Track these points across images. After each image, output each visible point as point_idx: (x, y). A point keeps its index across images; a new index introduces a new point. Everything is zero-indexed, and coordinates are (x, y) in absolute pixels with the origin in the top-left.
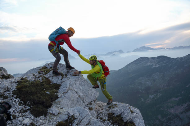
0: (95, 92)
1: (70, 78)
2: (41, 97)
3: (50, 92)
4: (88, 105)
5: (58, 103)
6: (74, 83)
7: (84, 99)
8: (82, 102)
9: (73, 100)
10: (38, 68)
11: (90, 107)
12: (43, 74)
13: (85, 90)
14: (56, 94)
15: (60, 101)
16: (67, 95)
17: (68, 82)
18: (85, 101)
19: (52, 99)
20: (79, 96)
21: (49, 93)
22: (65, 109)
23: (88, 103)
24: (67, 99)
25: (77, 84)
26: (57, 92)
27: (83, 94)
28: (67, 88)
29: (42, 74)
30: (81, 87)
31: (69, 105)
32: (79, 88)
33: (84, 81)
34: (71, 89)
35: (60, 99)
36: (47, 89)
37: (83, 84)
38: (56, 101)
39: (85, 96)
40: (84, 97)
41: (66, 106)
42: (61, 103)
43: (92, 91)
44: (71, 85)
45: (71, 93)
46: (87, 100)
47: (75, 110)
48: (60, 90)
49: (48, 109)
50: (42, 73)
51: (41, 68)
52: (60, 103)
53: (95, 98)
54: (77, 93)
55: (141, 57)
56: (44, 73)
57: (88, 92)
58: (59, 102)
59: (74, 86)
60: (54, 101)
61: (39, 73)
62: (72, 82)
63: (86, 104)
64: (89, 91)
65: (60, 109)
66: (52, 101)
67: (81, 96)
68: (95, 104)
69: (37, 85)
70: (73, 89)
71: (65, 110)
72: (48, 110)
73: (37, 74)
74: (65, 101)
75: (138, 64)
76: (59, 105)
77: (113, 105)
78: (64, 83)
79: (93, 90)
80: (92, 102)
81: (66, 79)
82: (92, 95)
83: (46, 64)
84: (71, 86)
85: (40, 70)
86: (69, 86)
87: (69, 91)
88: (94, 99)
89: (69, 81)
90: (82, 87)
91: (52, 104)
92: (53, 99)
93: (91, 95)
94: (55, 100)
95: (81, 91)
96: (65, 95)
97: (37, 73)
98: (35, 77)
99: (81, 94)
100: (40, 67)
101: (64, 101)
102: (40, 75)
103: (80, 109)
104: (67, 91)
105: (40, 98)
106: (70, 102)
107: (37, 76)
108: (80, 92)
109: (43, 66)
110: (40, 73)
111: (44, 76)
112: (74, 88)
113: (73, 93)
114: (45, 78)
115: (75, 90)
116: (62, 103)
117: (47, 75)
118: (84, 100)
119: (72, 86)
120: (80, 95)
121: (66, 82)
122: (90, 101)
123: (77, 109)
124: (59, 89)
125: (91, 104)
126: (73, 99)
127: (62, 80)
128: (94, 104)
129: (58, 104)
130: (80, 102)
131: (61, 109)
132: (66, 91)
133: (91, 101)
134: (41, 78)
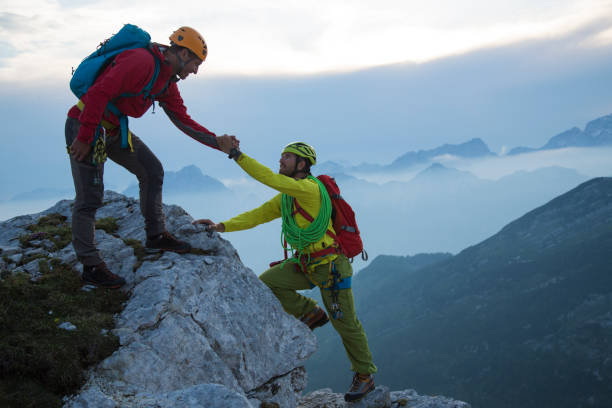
0: (296, 333)
1: (174, 263)
2: (34, 344)
3: (76, 324)
4: (257, 390)
5: (115, 373)
6: (195, 283)
7: (241, 362)
8: (228, 373)
9: (186, 361)
10: (18, 222)
11: (269, 401)
12: (45, 248)
13: (245, 322)
14: (104, 331)
15: (124, 364)
16: (156, 337)
17: (165, 280)
18: (242, 370)
19: (84, 352)
20: (217, 346)
21: (72, 327)
22: (144, 397)
23: (258, 384)
24: (156, 357)
25: (209, 288)
26: (111, 325)
27: (233, 339)
28: (160, 308)
29: (38, 247)
30: (226, 306)
31: (166, 382)
32: (218, 310)
33: (244, 277)
34: (175, 313)
35: (124, 354)
36: (63, 312)
37: (236, 291)
38: (107, 362)
39: (244, 346)
40: (239, 350)
41: (152, 387)
42: (126, 374)
43: (281, 327)
44: (179, 291)
45: (178, 330)
46: (257, 369)
47: (190, 398)
48: (126, 314)
49: (65, 399)
50: (38, 242)
51: (34, 222)
52: (122, 372)
53: (298, 363)
54: (205, 329)
55: (597, 180)
56: (49, 243)
57: (262, 333)
58: (120, 367)
59: (192, 300)
60: (92, 363)
61: (26, 244)
62: (181, 281)
63: (251, 385)
64: (264, 324)
65: (120, 399)
66: (86, 366)
67: (224, 346)
68: (296, 390)
69: (18, 293)
70: (185, 311)
71: (143, 401)
72: (63, 404)
73: (15, 246)
74: (146, 361)
75: (578, 221)
76: (119, 384)
77: (389, 403)
78: (144, 283)
79: (285, 325)
80: (280, 382)
81: (158, 266)
82: (282, 345)
83: (61, 202)
84: (179, 297)
85: (29, 228)
86: (167, 298)
87: (170, 321)
88: (287, 366)
89: (170, 274)
90: (230, 305)
91: (84, 380)
92: (90, 356)
93: (277, 345)
94: (102, 358)
95: (225, 324)
96: (149, 339)
97: (17, 242)
98: (5, 260)
99: (226, 338)
100: (29, 217)
101: (141, 363)
102: (30, 251)
103: (212, 393)
104: (160, 320)
105: (29, 350)
106: (172, 370)
107: (16, 257)
108: (219, 327)
109: (43, 213)
110: (30, 245)
111: (51, 255)
112: (190, 307)
113: (186, 330)
114: (56, 263)
115: (198, 317)
116: (131, 371)
117: (67, 252)
118: (238, 366)
119: (183, 299)
120: (218, 339)
121: (154, 279)
122: (269, 374)
123: (199, 395)
124: (120, 311)
125: (275, 389)
126: (183, 356)
127: (135, 270)
128: (291, 389)
129: (112, 379)
130: (220, 373)
131: (127, 396)
132: (154, 319)
133: (275, 373)
134: (32, 266)
